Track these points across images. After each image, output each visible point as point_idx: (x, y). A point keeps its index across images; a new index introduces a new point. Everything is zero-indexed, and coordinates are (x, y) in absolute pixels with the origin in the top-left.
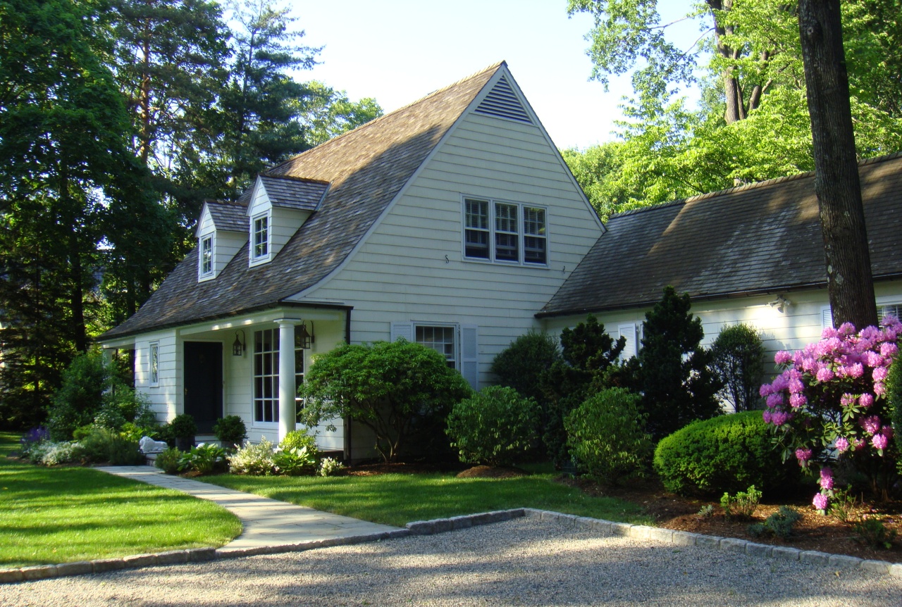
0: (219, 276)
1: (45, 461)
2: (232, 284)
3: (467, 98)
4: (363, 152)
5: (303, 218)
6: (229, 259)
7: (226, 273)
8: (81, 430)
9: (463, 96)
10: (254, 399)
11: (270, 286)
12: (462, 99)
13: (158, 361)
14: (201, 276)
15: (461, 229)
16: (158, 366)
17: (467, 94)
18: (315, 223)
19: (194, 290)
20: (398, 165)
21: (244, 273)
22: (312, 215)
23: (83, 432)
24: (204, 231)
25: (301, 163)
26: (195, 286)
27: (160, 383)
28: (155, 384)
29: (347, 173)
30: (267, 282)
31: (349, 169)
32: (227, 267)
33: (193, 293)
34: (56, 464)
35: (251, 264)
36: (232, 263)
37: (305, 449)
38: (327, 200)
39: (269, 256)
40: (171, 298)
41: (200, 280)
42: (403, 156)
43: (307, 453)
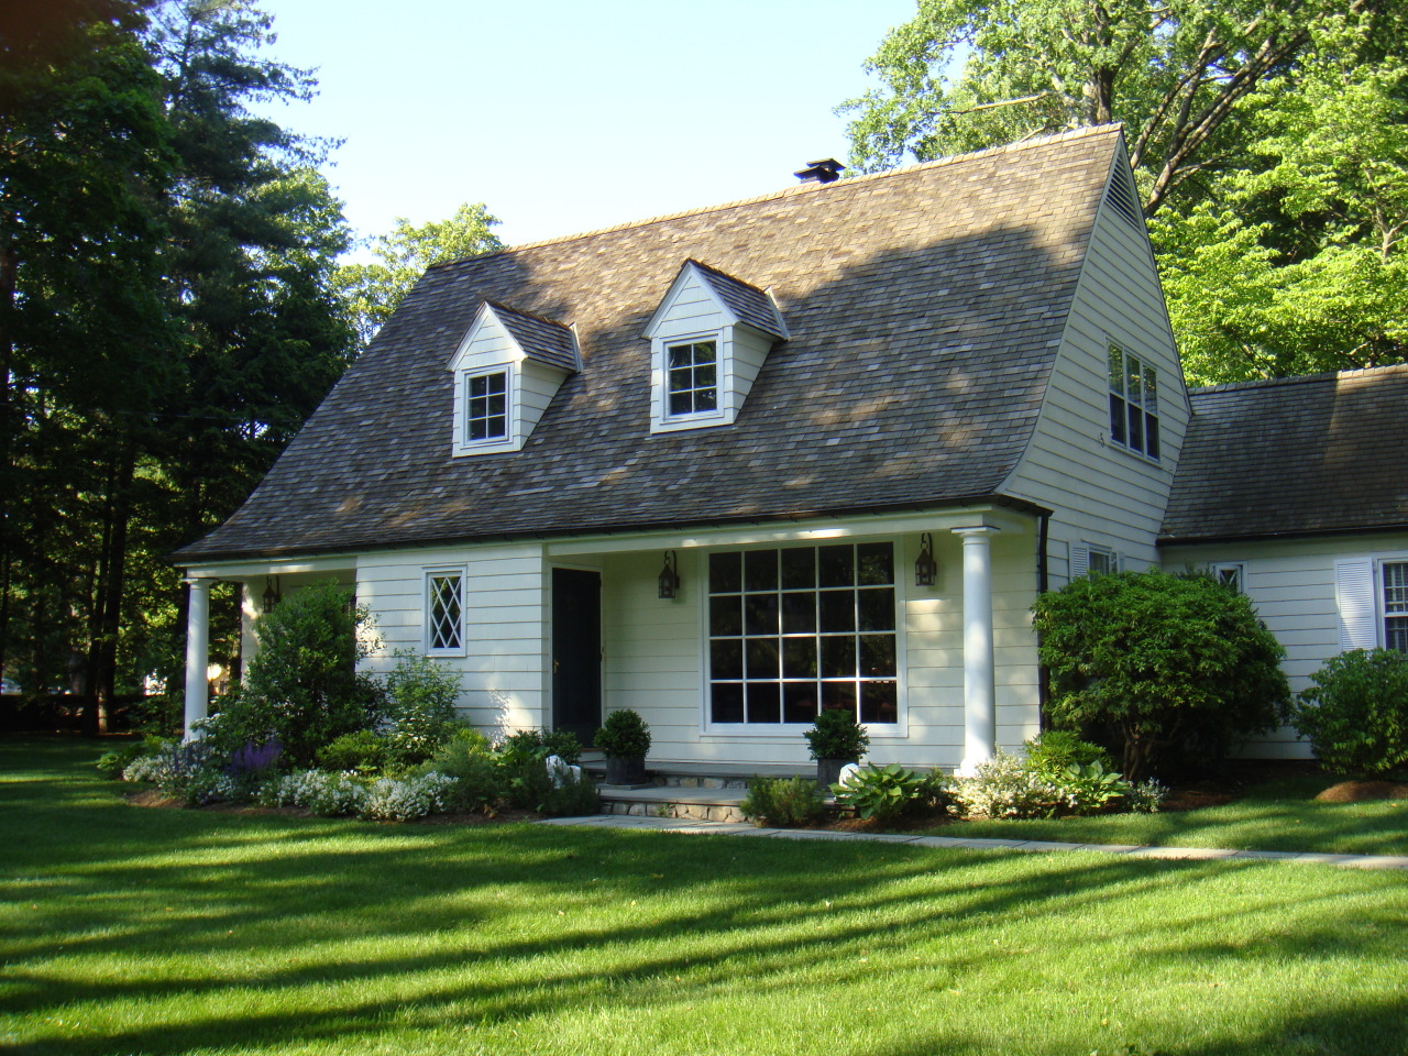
0: (529, 445)
1: (387, 812)
2: (617, 462)
3: (1081, 175)
4: (812, 245)
5: (766, 349)
6: (537, 416)
7: (548, 441)
8: (344, 743)
9: (1061, 172)
10: (709, 681)
11: (806, 469)
12: (1065, 176)
13: (462, 607)
14: (462, 444)
15: (1106, 390)
16: (462, 616)
17: (1071, 170)
18: (807, 360)
19: (447, 470)
20: (990, 275)
21: (638, 443)
22: (777, 347)
23: (357, 749)
24: (469, 360)
25: (576, 256)
26: (442, 463)
27: (474, 648)
28: (447, 651)
29: (802, 277)
30: (774, 461)
31: (802, 271)
32: (538, 430)
33: (454, 477)
34: (418, 819)
35: (656, 427)
36: (549, 426)
37: (1096, 766)
38: (793, 322)
39: (724, 412)
40: (361, 483)
41: (456, 452)
42: (989, 261)
43: (1106, 772)
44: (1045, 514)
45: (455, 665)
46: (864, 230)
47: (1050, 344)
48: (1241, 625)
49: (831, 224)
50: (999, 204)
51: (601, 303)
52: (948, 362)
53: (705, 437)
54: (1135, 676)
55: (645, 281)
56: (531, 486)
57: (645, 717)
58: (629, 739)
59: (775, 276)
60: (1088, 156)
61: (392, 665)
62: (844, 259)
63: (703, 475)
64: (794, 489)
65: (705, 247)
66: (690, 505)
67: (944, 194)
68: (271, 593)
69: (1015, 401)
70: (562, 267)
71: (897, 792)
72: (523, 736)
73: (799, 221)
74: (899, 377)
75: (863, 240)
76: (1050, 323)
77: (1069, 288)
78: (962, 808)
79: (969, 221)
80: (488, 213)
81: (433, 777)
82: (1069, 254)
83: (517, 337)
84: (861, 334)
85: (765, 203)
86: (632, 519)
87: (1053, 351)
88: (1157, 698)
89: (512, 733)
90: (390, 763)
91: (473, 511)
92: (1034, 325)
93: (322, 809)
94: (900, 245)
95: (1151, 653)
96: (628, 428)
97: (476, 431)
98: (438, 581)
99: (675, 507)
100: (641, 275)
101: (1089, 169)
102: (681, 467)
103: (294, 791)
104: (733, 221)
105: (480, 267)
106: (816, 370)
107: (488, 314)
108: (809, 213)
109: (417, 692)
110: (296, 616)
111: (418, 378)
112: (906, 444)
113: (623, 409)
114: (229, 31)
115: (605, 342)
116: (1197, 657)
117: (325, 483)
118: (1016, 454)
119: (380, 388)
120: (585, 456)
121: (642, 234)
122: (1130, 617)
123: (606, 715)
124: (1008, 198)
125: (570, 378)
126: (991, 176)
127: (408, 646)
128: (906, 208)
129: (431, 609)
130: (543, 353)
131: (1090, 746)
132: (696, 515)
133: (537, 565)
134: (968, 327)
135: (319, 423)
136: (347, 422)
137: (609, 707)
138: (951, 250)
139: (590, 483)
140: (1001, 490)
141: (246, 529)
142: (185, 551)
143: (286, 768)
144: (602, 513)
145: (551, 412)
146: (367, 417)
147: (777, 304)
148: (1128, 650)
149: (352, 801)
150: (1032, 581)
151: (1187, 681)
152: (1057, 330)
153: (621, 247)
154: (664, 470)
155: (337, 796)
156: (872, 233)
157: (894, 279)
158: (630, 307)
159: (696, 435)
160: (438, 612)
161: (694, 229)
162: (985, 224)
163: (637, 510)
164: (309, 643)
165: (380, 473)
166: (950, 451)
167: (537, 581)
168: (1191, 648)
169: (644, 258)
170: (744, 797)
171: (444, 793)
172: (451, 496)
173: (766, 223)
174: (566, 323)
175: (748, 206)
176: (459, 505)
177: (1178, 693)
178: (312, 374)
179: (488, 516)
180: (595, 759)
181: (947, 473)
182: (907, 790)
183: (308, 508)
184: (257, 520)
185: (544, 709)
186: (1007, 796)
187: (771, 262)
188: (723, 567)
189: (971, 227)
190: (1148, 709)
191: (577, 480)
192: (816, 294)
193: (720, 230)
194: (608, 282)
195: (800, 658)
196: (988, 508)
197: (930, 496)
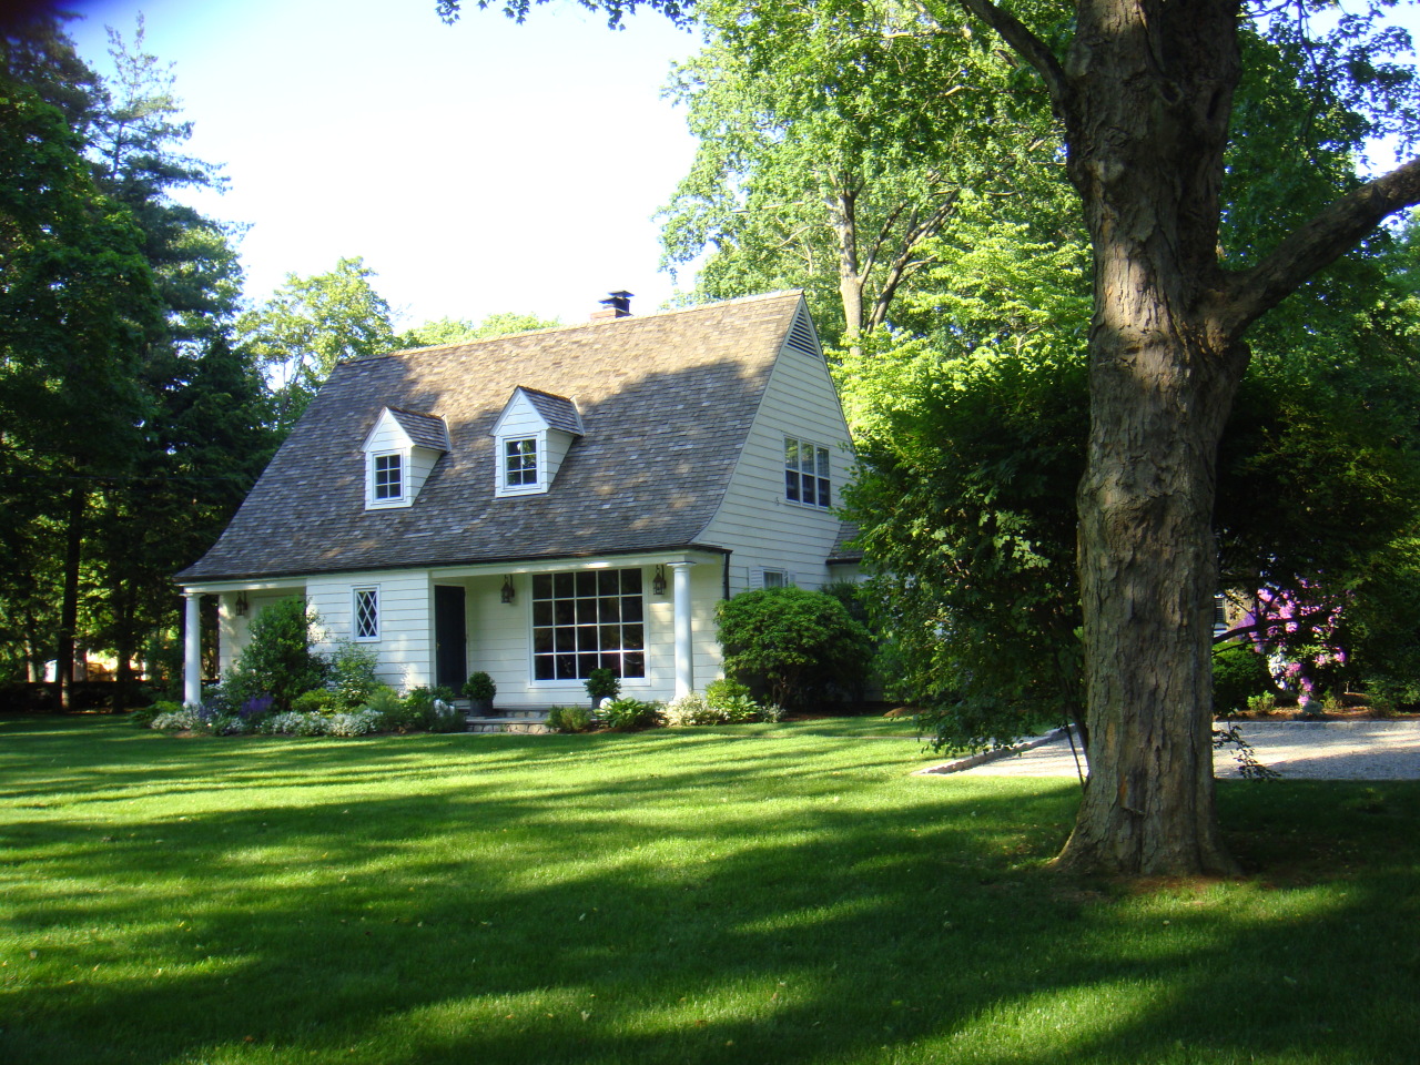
0: (416, 503)
1: (343, 732)
2: (475, 516)
3: (772, 327)
4: (603, 367)
5: (568, 442)
6: (421, 483)
7: (430, 500)
8: (309, 696)
9: (762, 323)
10: (533, 654)
11: (588, 524)
12: (763, 326)
13: (377, 611)
14: (372, 502)
15: (783, 469)
16: (378, 616)
17: (768, 322)
18: (595, 450)
19: (362, 519)
20: (710, 395)
21: (487, 504)
22: (577, 440)
23: (317, 699)
24: (377, 445)
25: (445, 362)
26: (358, 515)
27: (385, 636)
28: (368, 639)
29: (594, 390)
30: (571, 519)
31: (595, 386)
32: (422, 492)
33: (367, 523)
34: (361, 735)
35: (499, 493)
36: (430, 488)
37: (744, 698)
38: (588, 423)
39: (541, 485)
40: (302, 527)
41: (368, 507)
42: (710, 385)
43: (749, 701)
44: (728, 552)
45: (375, 648)
46: (636, 357)
47: (737, 447)
48: (834, 618)
49: (616, 351)
50: (721, 345)
51: (463, 401)
52: (679, 455)
53: (530, 501)
54: (765, 647)
55: (492, 386)
56: (419, 531)
57: (493, 676)
58: (483, 690)
59: (578, 388)
60: (779, 312)
61: (335, 648)
62: (622, 379)
63: (527, 527)
64: (580, 537)
65: (533, 362)
66: (519, 547)
67: (689, 333)
68: (242, 604)
69: (712, 483)
70: (436, 370)
71: (629, 711)
72: (419, 690)
73: (596, 347)
74: (649, 465)
75: (635, 364)
76: (739, 432)
77: (753, 408)
78: (667, 720)
79: (703, 356)
80: (364, 267)
81: (368, 713)
82: (758, 382)
83: (408, 431)
84: (628, 433)
85: (574, 331)
86: (485, 555)
87: (738, 451)
88: (776, 659)
89: (413, 688)
90: (339, 706)
91: (382, 548)
92: (731, 433)
93: (303, 732)
94: (658, 370)
95: (775, 634)
96: (481, 492)
97: (381, 493)
98: (361, 595)
99: (510, 548)
100: (490, 381)
101: (779, 322)
102: (514, 520)
103: (283, 724)
104: (553, 343)
105: (377, 366)
106: (601, 458)
107: (387, 416)
108: (603, 341)
109: (352, 664)
110: (274, 618)
111: (338, 451)
112: (649, 509)
113: (479, 480)
114: (154, 134)
115: (465, 431)
116: (801, 637)
117: (276, 526)
118: (708, 518)
119: (310, 457)
120: (454, 512)
121: (491, 348)
122: (763, 614)
123: (469, 675)
124: (727, 341)
125: (443, 455)
126: (719, 323)
127: (345, 636)
128: (664, 342)
129: (357, 612)
130: (424, 441)
131: (742, 687)
132: (521, 554)
133: (425, 584)
134: (692, 432)
135: (267, 482)
136: (287, 482)
137: (472, 670)
138: (690, 376)
139: (457, 530)
140: (696, 541)
141: (223, 558)
142: (183, 574)
143: (275, 712)
144: (465, 551)
145: (431, 479)
146: (303, 478)
147: (579, 409)
148: (762, 633)
149: (321, 727)
150: (720, 593)
151: (795, 650)
152: (743, 437)
153: (476, 358)
154: (504, 523)
155: (312, 725)
156: (641, 359)
157: (652, 395)
158: (482, 405)
159: (524, 500)
160: (362, 614)
161: (526, 347)
162: (711, 358)
163: (486, 549)
164: (284, 636)
165: (315, 520)
166: (675, 514)
167: (425, 594)
168: (798, 631)
169: (493, 368)
170: (548, 718)
171: (375, 721)
172: (366, 537)
173: (575, 346)
174: (438, 414)
175: (563, 333)
176: (371, 543)
177: (790, 656)
178: (235, 421)
179: (392, 552)
180: (464, 704)
181: (669, 529)
182: (635, 711)
183: (266, 544)
184: (229, 552)
185: (431, 673)
186: (690, 713)
187: (575, 377)
188: (541, 584)
189: (702, 360)
190: (771, 665)
191: (449, 528)
192: (604, 404)
193: (544, 350)
194: (467, 385)
195: (588, 639)
196: (686, 552)
197: (656, 544)
